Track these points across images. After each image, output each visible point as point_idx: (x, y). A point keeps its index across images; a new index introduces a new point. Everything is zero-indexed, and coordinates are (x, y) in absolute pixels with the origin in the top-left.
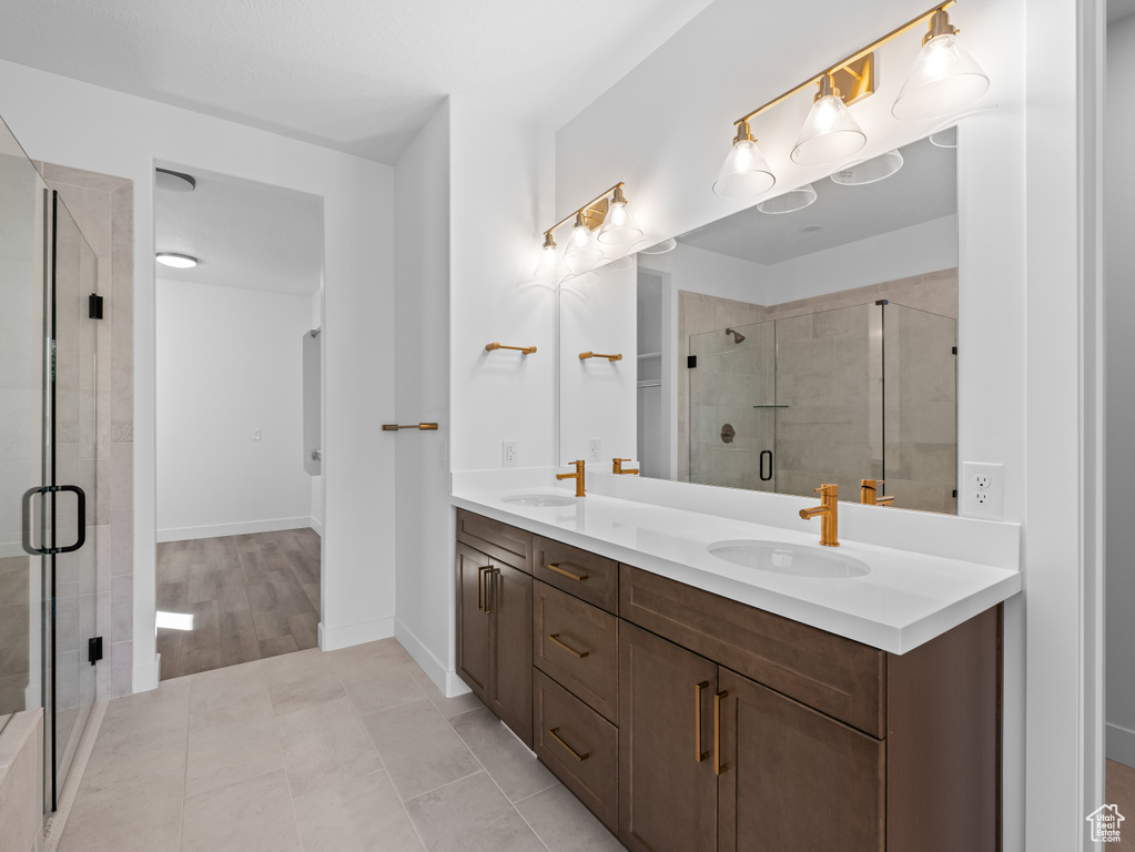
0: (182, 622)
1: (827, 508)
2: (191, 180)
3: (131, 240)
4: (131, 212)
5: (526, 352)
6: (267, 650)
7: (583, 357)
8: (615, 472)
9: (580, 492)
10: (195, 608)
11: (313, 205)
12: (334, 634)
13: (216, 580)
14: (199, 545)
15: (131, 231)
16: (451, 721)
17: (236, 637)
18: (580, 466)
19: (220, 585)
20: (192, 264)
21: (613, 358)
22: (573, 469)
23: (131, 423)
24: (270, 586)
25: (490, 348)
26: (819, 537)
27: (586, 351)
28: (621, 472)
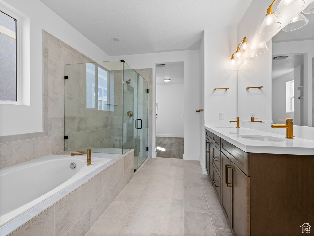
0: (163, 150)
1: (287, 126)
2: (164, 65)
3: (152, 78)
4: (152, 74)
5: (227, 89)
6: (174, 157)
7: (247, 89)
8: (252, 121)
9: (238, 126)
10: (167, 148)
11: (182, 64)
12: (186, 156)
13: (171, 144)
14: (171, 138)
15: (152, 77)
16: (202, 178)
17: (170, 154)
18: (238, 119)
19: (172, 145)
20: (169, 80)
21: (260, 88)
22: (236, 120)
23: (152, 110)
24: (180, 147)
25: (215, 89)
26: (286, 136)
27: (248, 87)
28: (254, 121)
